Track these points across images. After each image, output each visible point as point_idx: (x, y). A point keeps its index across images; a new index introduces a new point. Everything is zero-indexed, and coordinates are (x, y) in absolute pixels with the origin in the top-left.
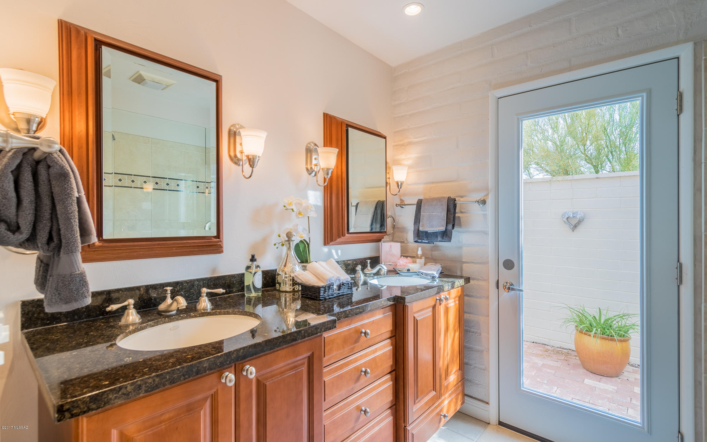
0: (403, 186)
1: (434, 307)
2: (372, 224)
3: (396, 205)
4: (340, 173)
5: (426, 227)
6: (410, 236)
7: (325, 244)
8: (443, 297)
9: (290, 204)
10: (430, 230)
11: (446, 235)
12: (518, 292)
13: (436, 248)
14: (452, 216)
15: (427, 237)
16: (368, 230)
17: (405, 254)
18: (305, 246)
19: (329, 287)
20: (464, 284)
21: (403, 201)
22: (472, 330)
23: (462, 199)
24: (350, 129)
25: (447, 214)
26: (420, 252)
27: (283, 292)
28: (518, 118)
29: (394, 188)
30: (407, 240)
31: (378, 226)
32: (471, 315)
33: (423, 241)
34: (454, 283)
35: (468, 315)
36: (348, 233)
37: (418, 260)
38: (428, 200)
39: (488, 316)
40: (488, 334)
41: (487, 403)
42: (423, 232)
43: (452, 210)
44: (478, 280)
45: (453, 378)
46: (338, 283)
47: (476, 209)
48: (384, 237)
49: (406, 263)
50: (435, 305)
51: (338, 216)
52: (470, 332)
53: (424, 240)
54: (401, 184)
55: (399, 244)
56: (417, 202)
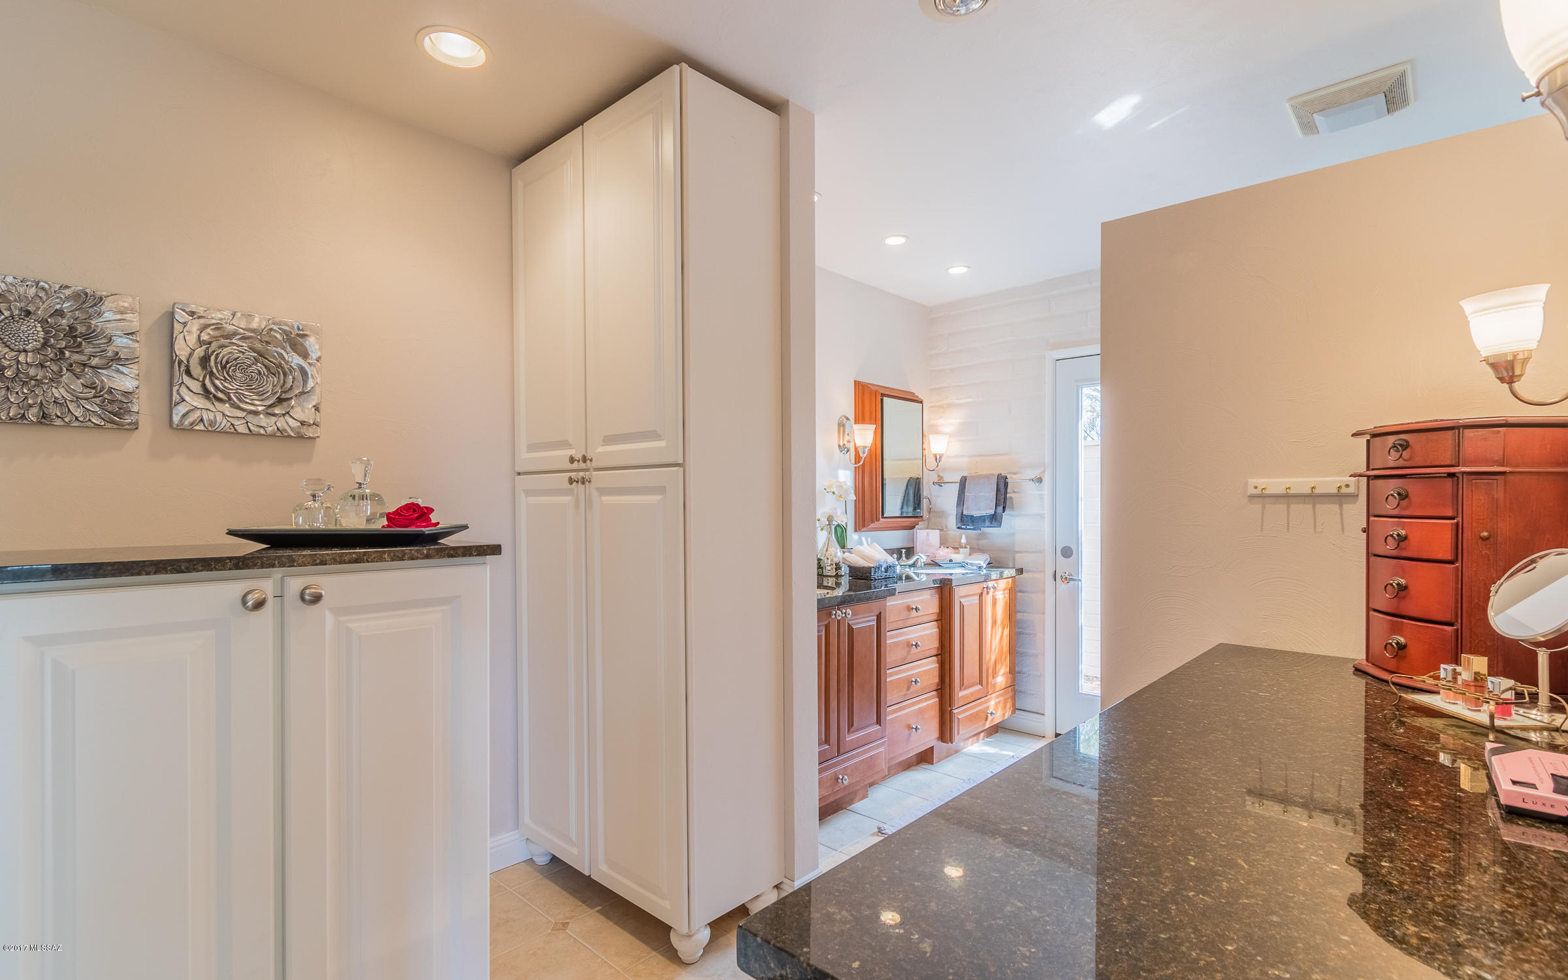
0: (943, 459)
1: (981, 595)
2: (902, 508)
3: (934, 483)
4: (874, 450)
5: (971, 510)
6: (952, 522)
7: (856, 531)
8: (990, 585)
9: (831, 486)
10: (976, 514)
11: (995, 519)
12: (1076, 582)
13: (983, 535)
14: (1003, 497)
15: (972, 522)
16: (898, 514)
17: (944, 542)
18: (843, 531)
19: (879, 567)
20: (1015, 575)
21: (942, 477)
22: (1026, 631)
23: (1014, 476)
24: (885, 399)
25: (997, 494)
26: (963, 541)
27: (826, 576)
28: (1077, 386)
29: (931, 462)
30: (946, 527)
31: (911, 509)
32: (1025, 614)
33: (968, 527)
34: (1001, 573)
35: (1021, 614)
36: (883, 517)
37: (961, 550)
38: (973, 477)
39: (1044, 614)
40: (1044, 633)
41: (1043, 714)
42: (967, 516)
43: (1003, 490)
44: (1033, 572)
45: (1001, 680)
46: (884, 566)
47: (1031, 489)
48: (920, 523)
49: (948, 553)
50: (982, 593)
51: (871, 499)
52: (1023, 634)
53: (969, 525)
54: (940, 457)
55: (938, 531)
56: (961, 480)
